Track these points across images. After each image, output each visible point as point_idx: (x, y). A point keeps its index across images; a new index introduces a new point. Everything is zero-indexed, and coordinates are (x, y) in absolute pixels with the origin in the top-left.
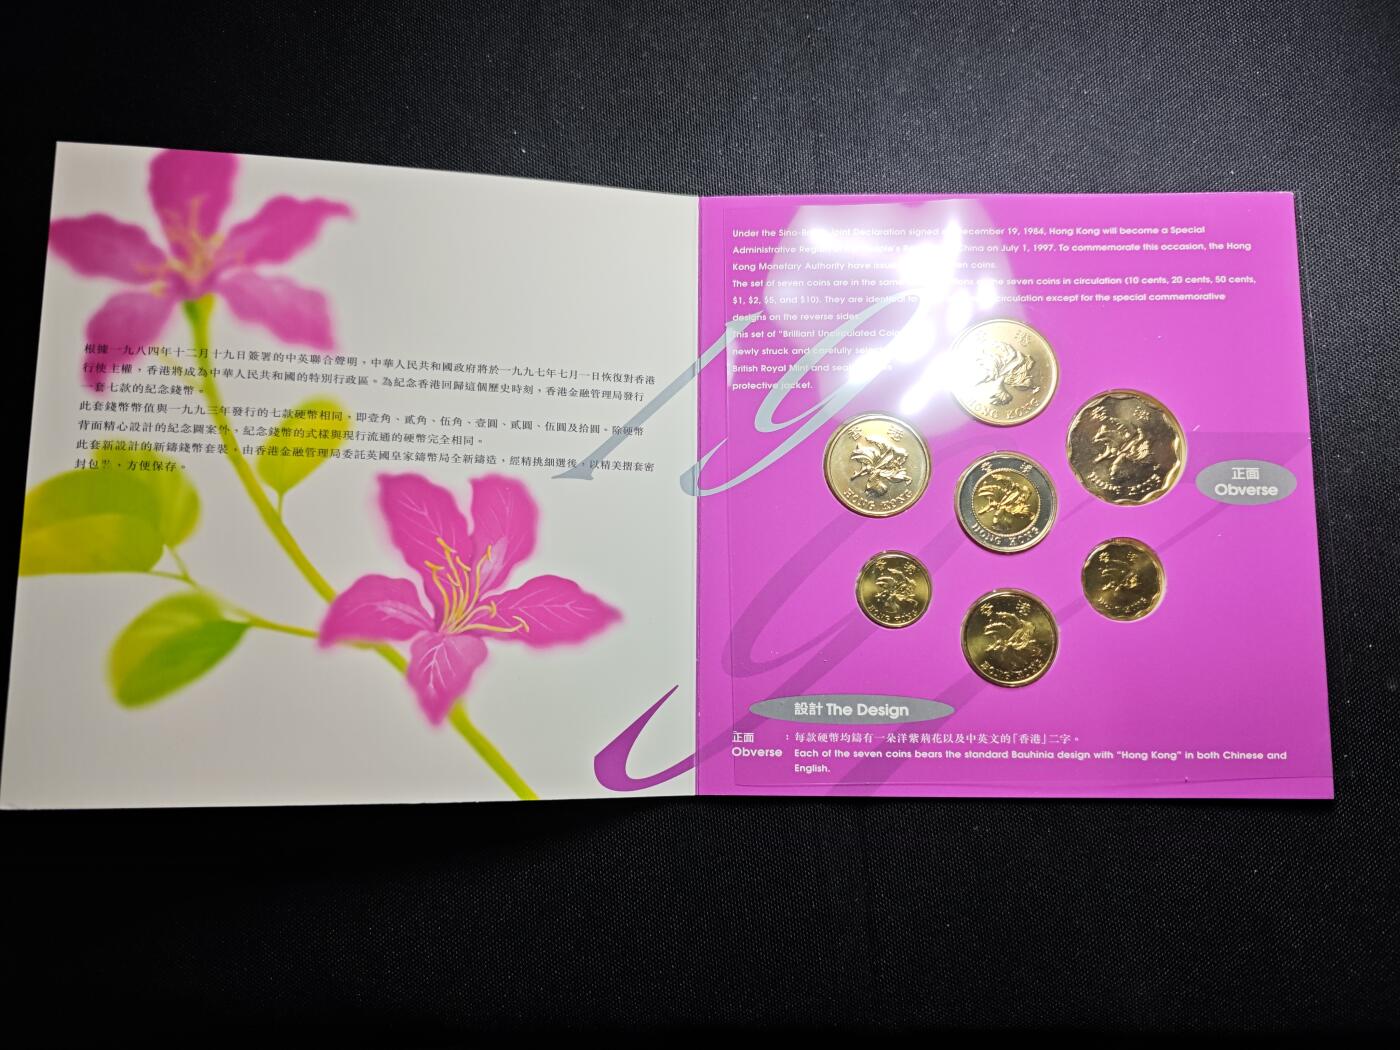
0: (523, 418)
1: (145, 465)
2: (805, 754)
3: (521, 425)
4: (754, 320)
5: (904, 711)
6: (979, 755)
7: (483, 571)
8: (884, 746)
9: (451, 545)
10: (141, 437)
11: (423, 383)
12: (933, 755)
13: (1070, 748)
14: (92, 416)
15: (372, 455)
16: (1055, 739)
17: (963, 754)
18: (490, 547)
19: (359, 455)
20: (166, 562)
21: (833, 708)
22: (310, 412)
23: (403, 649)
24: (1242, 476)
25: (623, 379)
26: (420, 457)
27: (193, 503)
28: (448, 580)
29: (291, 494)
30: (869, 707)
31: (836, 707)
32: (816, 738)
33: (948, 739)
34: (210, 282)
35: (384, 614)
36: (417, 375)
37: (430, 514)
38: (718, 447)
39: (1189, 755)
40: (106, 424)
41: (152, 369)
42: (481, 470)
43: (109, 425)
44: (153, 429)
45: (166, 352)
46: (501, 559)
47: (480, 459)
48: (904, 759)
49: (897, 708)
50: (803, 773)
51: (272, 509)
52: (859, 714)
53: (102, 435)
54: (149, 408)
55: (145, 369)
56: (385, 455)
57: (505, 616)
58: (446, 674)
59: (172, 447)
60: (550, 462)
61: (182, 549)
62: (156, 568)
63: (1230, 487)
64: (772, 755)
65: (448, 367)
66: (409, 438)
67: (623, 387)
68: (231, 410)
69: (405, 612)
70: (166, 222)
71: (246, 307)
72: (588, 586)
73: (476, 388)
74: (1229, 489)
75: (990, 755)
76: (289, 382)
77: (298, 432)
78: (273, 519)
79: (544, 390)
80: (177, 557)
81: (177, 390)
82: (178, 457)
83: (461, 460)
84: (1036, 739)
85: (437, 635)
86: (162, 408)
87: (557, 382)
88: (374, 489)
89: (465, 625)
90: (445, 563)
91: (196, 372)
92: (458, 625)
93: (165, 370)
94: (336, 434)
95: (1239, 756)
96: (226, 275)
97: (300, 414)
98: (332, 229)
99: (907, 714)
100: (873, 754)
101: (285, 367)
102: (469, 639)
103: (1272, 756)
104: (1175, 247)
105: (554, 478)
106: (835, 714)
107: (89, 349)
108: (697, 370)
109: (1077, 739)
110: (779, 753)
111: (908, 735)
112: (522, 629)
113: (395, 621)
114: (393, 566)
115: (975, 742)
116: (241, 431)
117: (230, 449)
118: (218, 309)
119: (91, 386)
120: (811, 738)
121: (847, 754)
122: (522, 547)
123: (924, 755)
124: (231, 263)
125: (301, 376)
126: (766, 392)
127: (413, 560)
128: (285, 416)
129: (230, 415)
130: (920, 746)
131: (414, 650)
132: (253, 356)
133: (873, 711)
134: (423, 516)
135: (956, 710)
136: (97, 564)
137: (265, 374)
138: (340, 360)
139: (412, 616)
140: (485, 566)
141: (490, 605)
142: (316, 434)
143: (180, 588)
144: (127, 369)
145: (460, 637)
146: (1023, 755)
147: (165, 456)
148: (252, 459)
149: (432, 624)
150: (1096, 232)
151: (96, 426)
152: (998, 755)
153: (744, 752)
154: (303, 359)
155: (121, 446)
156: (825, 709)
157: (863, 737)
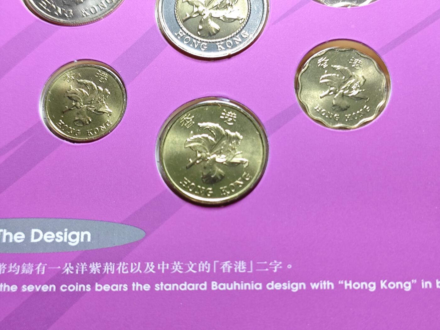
5: (86, 236)
6: (171, 287)
8: (59, 278)
12: (117, 288)
13: (281, 277)
16: (267, 266)
17: (153, 287)
21: (2, 234)
30: (44, 232)
31: (5, 233)
33: (136, 268)
39: (426, 284)
48: (82, 293)
49: (78, 234)
52: (33, 240)
75: (185, 286)
84: (241, 266)
99: (89, 240)
100: (45, 288)
106: (4, 241)
109: (290, 266)
111: (88, 264)
115: (168, 272)
121: (14, 288)
123: (106, 288)
130: (101, 278)
133: (48, 237)
135: (147, 234)
146: (225, 287)
152: (194, 287)
157: (35, 267)
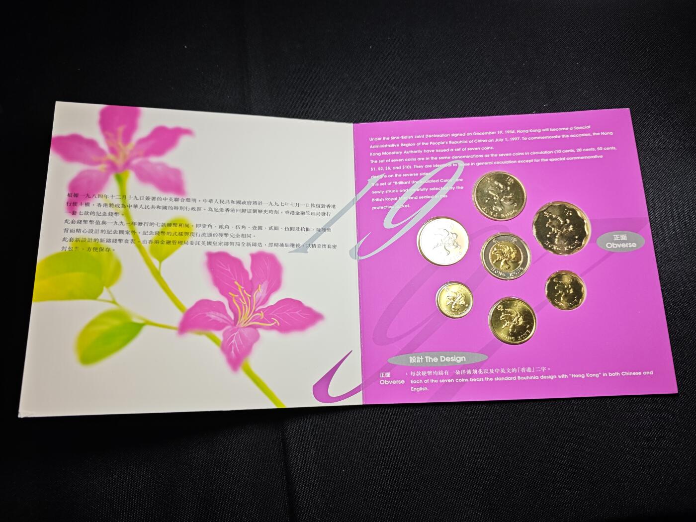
0: (274, 225)
1: (95, 249)
2: (416, 382)
3: (273, 228)
4: (381, 178)
5: (463, 359)
6: (501, 379)
7: (257, 297)
8: (455, 377)
9: (241, 285)
10: (93, 236)
11: (227, 210)
12: (479, 380)
13: (546, 373)
14: (70, 226)
15: (203, 243)
16: (539, 369)
17: (494, 379)
18: (260, 285)
19: (198, 243)
20: (105, 295)
21: (428, 358)
22: (174, 224)
23: (219, 335)
24: (619, 239)
25: (321, 206)
26: (227, 244)
27: (118, 267)
28: (240, 302)
29: (164, 262)
30: (446, 357)
31: (430, 358)
32: (421, 374)
33: (486, 371)
34: (127, 165)
35: (209, 318)
36: (225, 206)
37: (231, 270)
38: (367, 236)
39: (605, 375)
40: (77, 230)
41: (99, 205)
42: (255, 250)
43: (78, 231)
44: (100, 232)
45: (106, 197)
46: (265, 291)
47: (255, 245)
48: (465, 383)
49: (460, 358)
50: (415, 392)
51: (156, 269)
52: (441, 361)
53: (75, 235)
54: (98, 223)
55: (96, 205)
56: (209, 243)
57: (268, 318)
58: (240, 346)
59: (109, 241)
60: (287, 245)
61: (113, 288)
62: (100, 297)
63: (613, 244)
64: (400, 383)
65: (239, 202)
66: (221, 235)
67: (321, 210)
68: (137, 223)
69: (220, 317)
70: (107, 137)
71: (145, 176)
72: (307, 303)
73: (252, 212)
74: (613, 245)
75: (507, 379)
76: (165, 210)
77: (168, 233)
78: (157, 274)
79: (284, 212)
80: (110, 293)
81: (111, 214)
82: (111, 245)
83: (246, 245)
84: (529, 370)
85: (235, 328)
86: (104, 222)
87: (290, 208)
88: (204, 259)
89: (248, 323)
90: (239, 293)
91: (120, 206)
92: (245, 323)
93: (106, 205)
94: (186, 234)
95: (629, 374)
96: (135, 162)
97: (169, 225)
98: (184, 140)
99: (465, 360)
100: (449, 381)
101: (162, 203)
102: (251, 329)
103: (646, 373)
104: (577, 136)
105: (290, 252)
106: (429, 361)
107: (70, 195)
108: (355, 202)
109: (549, 369)
110: (403, 382)
111: (466, 370)
112: (276, 324)
113: (215, 321)
114: (214, 295)
115: (499, 372)
116: (142, 233)
117: (136, 241)
118: (131, 177)
119: (70, 212)
120: (419, 374)
121: (436, 381)
122: (275, 284)
123: (475, 380)
124: (137, 156)
125: (170, 208)
126: (389, 209)
127: (223, 292)
128: (162, 226)
129: (136, 226)
130: (472, 376)
131: (224, 335)
132: (148, 198)
133: (448, 359)
134: (228, 272)
135: (489, 357)
136: (71, 296)
137: (153, 207)
138: (188, 200)
139: (223, 318)
140: (258, 294)
141: (260, 313)
142: (177, 234)
143: (112, 307)
144: (87, 204)
145: (247, 328)
146: (523, 378)
147: (105, 245)
148: (147, 246)
149: (233, 323)
150: (539, 131)
151: (72, 231)
152: (511, 379)
153: (386, 382)
154: (171, 199)
155: (84, 241)
156: (424, 360)
157: (444, 372)
